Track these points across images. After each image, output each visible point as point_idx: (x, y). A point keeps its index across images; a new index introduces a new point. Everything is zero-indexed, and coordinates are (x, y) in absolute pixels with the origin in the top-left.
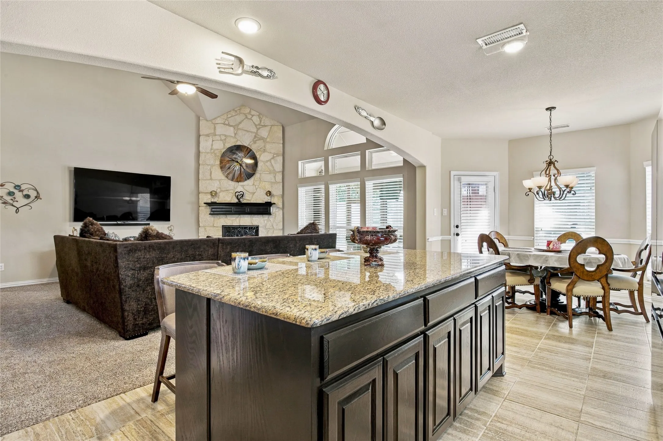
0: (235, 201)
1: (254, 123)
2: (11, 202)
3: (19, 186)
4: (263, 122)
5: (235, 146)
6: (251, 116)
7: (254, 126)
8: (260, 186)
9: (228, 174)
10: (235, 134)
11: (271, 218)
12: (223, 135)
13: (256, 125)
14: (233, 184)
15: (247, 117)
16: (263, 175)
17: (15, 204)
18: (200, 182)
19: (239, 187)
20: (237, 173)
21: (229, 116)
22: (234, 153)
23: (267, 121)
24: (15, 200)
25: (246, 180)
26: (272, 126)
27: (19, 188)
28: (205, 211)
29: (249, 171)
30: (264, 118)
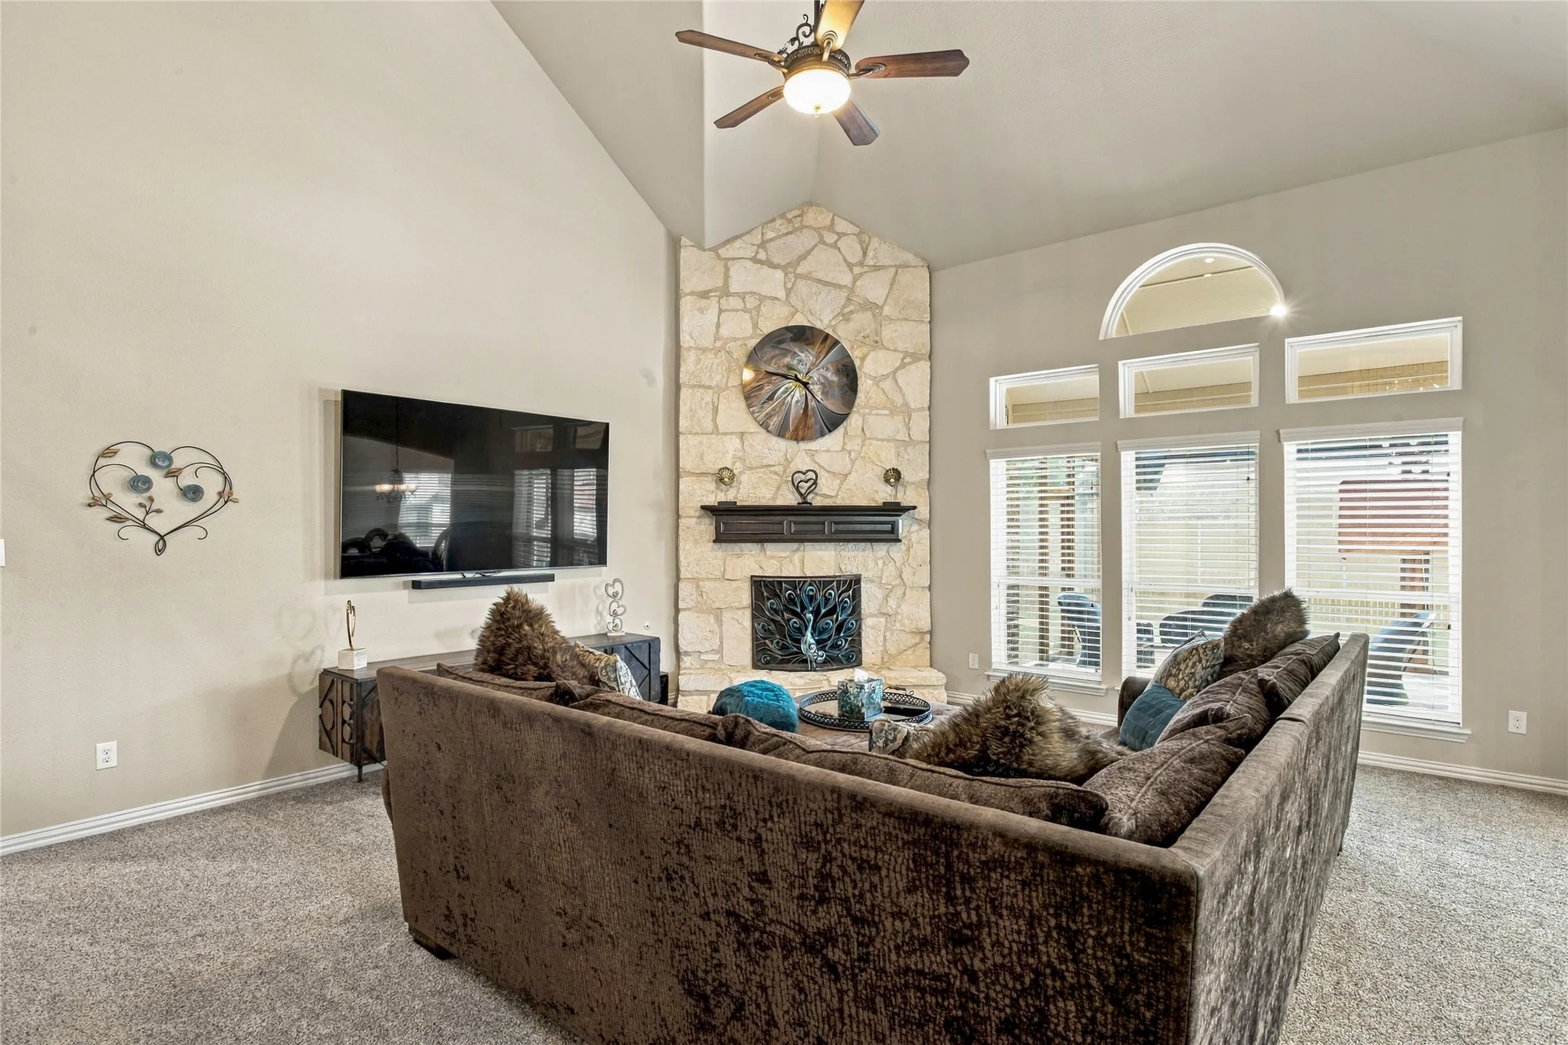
0: (790, 499)
1: (846, 261)
2: (140, 514)
3: (168, 457)
4: (871, 254)
5: (788, 329)
6: (836, 237)
7: (845, 268)
8: (862, 454)
9: (769, 416)
10: (789, 292)
11: (896, 551)
12: (752, 293)
13: (850, 266)
14: (782, 445)
15: (822, 241)
16: (871, 419)
17: (152, 521)
18: (681, 438)
19: (802, 455)
20: (795, 411)
21: (770, 235)
22: (786, 352)
23: (882, 252)
24: (154, 507)
25: (823, 435)
26: (898, 267)
27: (167, 463)
28: (698, 531)
29: (833, 405)
30: (875, 243)
